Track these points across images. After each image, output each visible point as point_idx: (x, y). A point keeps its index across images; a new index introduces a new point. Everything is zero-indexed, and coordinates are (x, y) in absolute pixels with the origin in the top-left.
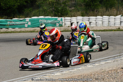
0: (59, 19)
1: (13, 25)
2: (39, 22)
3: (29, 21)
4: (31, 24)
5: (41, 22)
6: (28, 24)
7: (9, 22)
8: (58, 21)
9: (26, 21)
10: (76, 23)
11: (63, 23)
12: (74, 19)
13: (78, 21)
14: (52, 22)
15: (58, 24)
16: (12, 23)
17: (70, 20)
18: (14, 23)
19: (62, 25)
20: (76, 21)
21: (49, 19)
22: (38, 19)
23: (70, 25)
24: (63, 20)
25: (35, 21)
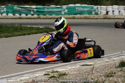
0: (95, 7)
1: (50, 12)
2: (75, 10)
3: (66, 9)
4: (68, 12)
5: (77, 10)
6: (65, 11)
7: (47, 9)
8: (94, 10)
9: (63, 8)
10: (112, 11)
11: (99, 11)
12: (110, 8)
13: (114, 10)
14: (88, 10)
15: (94, 12)
16: (50, 10)
17: (105, 9)
18: (51, 10)
19: (98, 13)
20: (112, 10)
21: (86, 7)
22: (75, 6)
23: (106, 13)
24: (99, 8)
25: (71, 8)
